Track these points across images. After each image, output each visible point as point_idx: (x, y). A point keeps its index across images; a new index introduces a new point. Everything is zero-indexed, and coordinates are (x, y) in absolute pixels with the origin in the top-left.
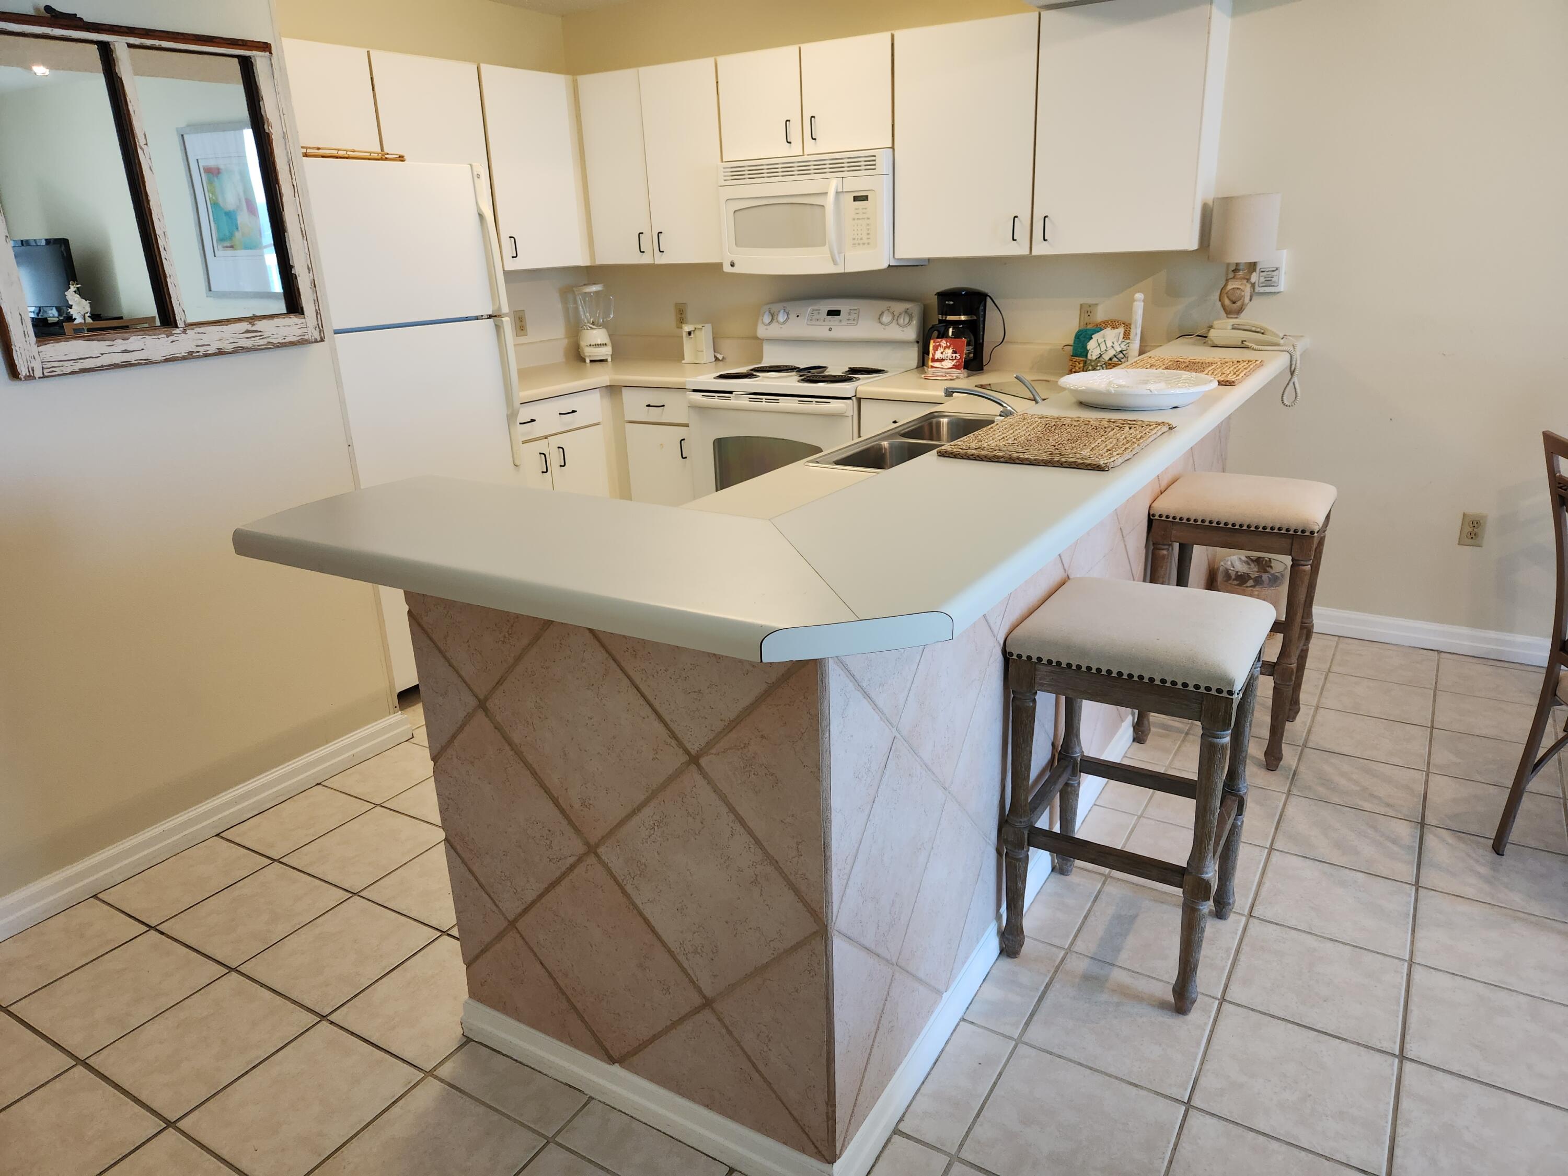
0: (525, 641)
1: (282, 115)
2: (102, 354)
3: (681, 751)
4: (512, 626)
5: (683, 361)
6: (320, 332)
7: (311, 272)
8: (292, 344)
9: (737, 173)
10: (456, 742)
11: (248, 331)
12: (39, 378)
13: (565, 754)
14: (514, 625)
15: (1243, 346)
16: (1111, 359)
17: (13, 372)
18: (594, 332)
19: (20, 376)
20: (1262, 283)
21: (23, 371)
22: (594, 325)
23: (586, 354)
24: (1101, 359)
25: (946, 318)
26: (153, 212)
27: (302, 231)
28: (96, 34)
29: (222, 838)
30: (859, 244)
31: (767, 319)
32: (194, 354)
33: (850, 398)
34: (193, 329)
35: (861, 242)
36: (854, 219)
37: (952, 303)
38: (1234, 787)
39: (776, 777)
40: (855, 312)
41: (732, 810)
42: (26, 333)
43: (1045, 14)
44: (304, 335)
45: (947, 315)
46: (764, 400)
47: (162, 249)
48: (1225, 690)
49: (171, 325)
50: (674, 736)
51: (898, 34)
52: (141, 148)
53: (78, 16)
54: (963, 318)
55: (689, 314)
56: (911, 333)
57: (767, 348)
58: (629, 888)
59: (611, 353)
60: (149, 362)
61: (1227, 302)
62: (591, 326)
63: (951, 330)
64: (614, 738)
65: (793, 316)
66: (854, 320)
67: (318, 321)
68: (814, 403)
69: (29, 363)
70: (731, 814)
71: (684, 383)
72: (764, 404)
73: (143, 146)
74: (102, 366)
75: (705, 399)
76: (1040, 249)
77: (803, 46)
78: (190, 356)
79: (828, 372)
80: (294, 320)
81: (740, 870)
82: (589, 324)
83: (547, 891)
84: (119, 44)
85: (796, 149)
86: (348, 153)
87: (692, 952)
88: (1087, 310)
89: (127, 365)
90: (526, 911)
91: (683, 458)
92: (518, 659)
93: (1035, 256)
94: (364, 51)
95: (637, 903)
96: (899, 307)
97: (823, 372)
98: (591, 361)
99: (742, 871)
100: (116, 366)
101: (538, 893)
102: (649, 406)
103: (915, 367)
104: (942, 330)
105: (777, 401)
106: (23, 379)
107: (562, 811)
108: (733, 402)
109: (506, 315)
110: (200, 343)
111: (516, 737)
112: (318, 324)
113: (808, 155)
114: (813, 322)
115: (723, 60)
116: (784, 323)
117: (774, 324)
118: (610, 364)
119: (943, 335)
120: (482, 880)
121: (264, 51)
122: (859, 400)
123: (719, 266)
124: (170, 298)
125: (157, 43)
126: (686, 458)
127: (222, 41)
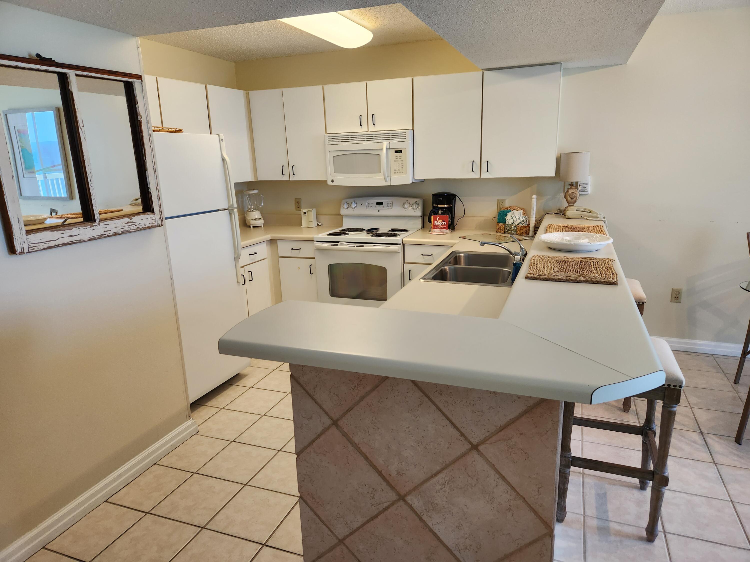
0: (368, 388)
1: (146, 111)
2: (59, 238)
3: (467, 443)
4: (361, 381)
5: (302, 226)
6: (161, 221)
7: (158, 191)
8: (148, 228)
9: (335, 139)
10: (314, 444)
11: (128, 222)
12: (26, 253)
13: (389, 448)
14: (362, 380)
15: (582, 218)
16: (518, 224)
17: (12, 250)
18: (254, 212)
19: (17, 253)
20: (581, 190)
21: (18, 249)
22: (254, 209)
23: (251, 224)
24: (513, 224)
25: (438, 206)
26: (85, 162)
27: (154, 170)
28: (61, 69)
29: (109, 502)
30: (398, 173)
31: (346, 206)
32: (103, 236)
33: (400, 244)
34: (103, 222)
35: (399, 171)
36: (395, 161)
37: (441, 199)
38: (650, 426)
39: (528, 454)
40: (391, 203)
41: (498, 472)
42: (21, 229)
43: (485, 73)
44: (154, 223)
45: (438, 204)
46: (355, 246)
47: (89, 181)
48: (678, 385)
49: (92, 221)
50: (462, 434)
51: (415, 79)
52: (81, 128)
53: (53, 59)
54: (446, 206)
55: (303, 204)
56: (419, 213)
57: (345, 220)
58: (425, 518)
59: (263, 223)
60: (81, 241)
61: (569, 199)
62: (252, 210)
63: (440, 211)
64: (423, 437)
65: (359, 205)
66: (390, 207)
67: (160, 216)
68: (382, 246)
69: (21, 245)
70: (497, 475)
71: (313, 238)
72: (356, 248)
73: (81, 127)
74: (58, 245)
75: (324, 245)
76: (485, 175)
77: (368, 82)
78: (101, 237)
79: (380, 231)
80: (149, 216)
81: (500, 504)
82: (251, 209)
83: (368, 522)
84: (71, 74)
85: (365, 129)
86: (159, 128)
87: (463, 549)
88: (500, 202)
89: (71, 243)
90: (351, 534)
91: (311, 274)
92: (362, 398)
93: (483, 178)
94: (155, 77)
95: (429, 524)
96: (413, 200)
97: (377, 231)
98: (253, 227)
99: (501, 504)
100: (65, 244)
101: (362, 523)
102: (292, 249)
103: (421, 228)
104: (436, 211)
105: (363, 246)
106: (18, 254)
107: (384, 478)
108: (339, 246)
109: (235, 208)
110: (106, 230)
111: (356, 440)
112: (160, 217)
113: (370, 131)
114: (370, 208)
115: (327, 87)
116: (354, 208)
117: (349, 209)
118: (263, 228)
119: (436, 213)
120: (323, 518)
121: (139, 79)
122: (404, 245)
123: (326, 181)
124: (92, 206)
125: (90, 74)
126: (312, 274)
127: (120, 74)
